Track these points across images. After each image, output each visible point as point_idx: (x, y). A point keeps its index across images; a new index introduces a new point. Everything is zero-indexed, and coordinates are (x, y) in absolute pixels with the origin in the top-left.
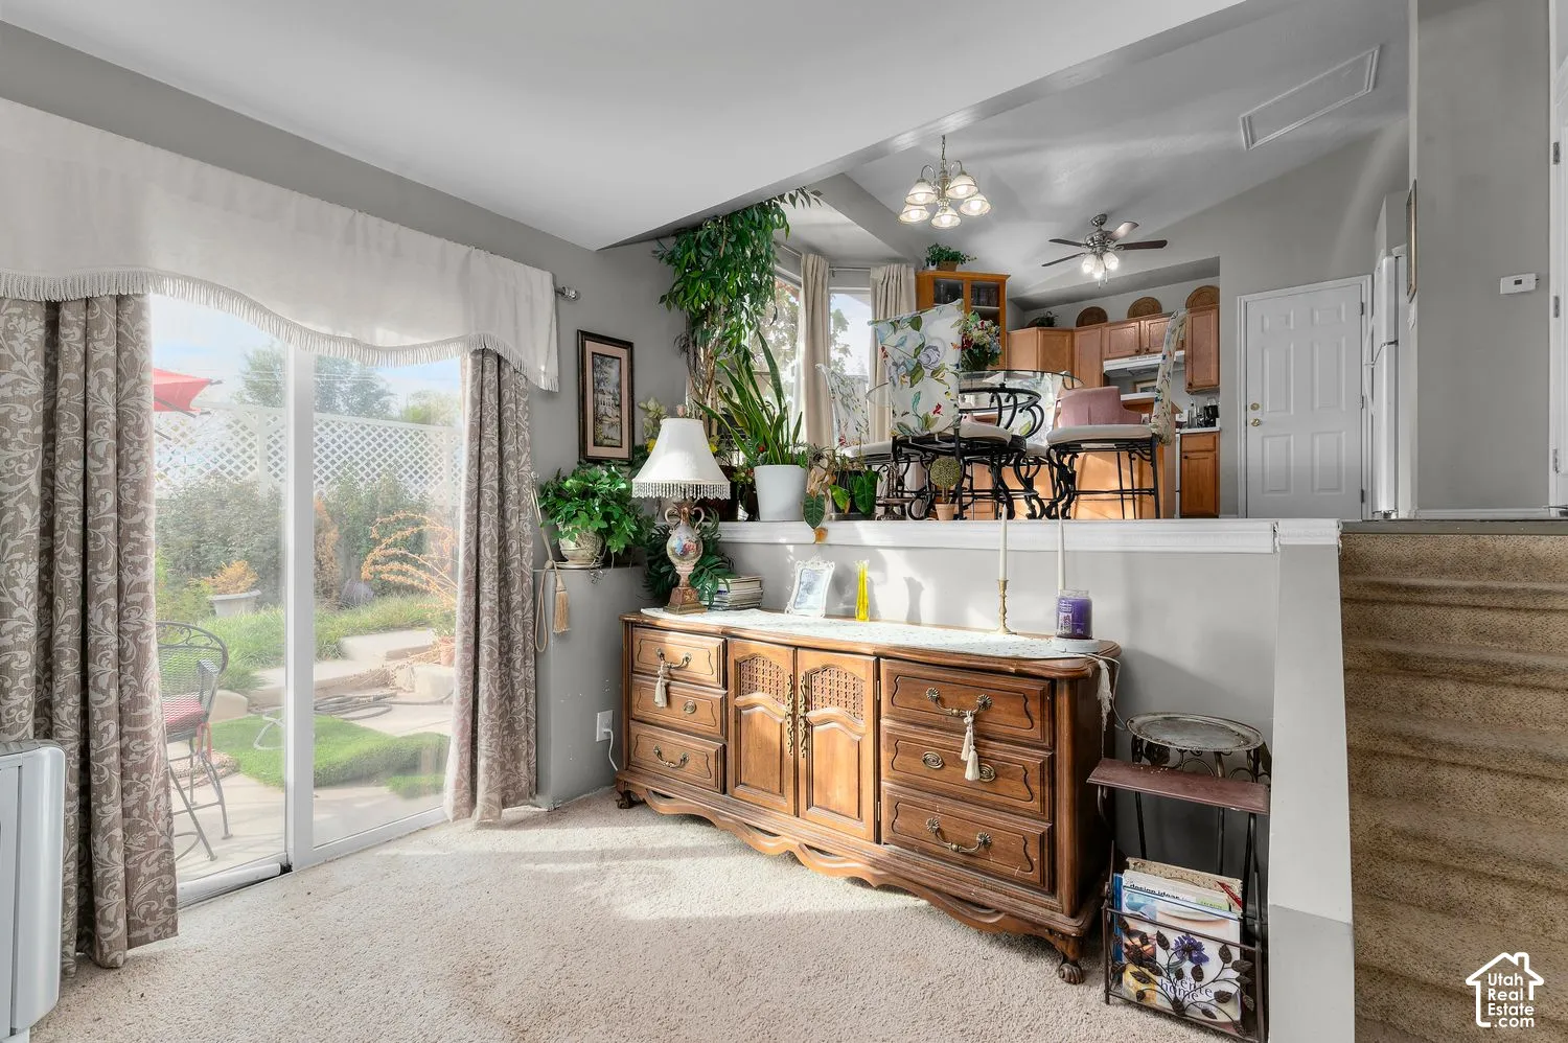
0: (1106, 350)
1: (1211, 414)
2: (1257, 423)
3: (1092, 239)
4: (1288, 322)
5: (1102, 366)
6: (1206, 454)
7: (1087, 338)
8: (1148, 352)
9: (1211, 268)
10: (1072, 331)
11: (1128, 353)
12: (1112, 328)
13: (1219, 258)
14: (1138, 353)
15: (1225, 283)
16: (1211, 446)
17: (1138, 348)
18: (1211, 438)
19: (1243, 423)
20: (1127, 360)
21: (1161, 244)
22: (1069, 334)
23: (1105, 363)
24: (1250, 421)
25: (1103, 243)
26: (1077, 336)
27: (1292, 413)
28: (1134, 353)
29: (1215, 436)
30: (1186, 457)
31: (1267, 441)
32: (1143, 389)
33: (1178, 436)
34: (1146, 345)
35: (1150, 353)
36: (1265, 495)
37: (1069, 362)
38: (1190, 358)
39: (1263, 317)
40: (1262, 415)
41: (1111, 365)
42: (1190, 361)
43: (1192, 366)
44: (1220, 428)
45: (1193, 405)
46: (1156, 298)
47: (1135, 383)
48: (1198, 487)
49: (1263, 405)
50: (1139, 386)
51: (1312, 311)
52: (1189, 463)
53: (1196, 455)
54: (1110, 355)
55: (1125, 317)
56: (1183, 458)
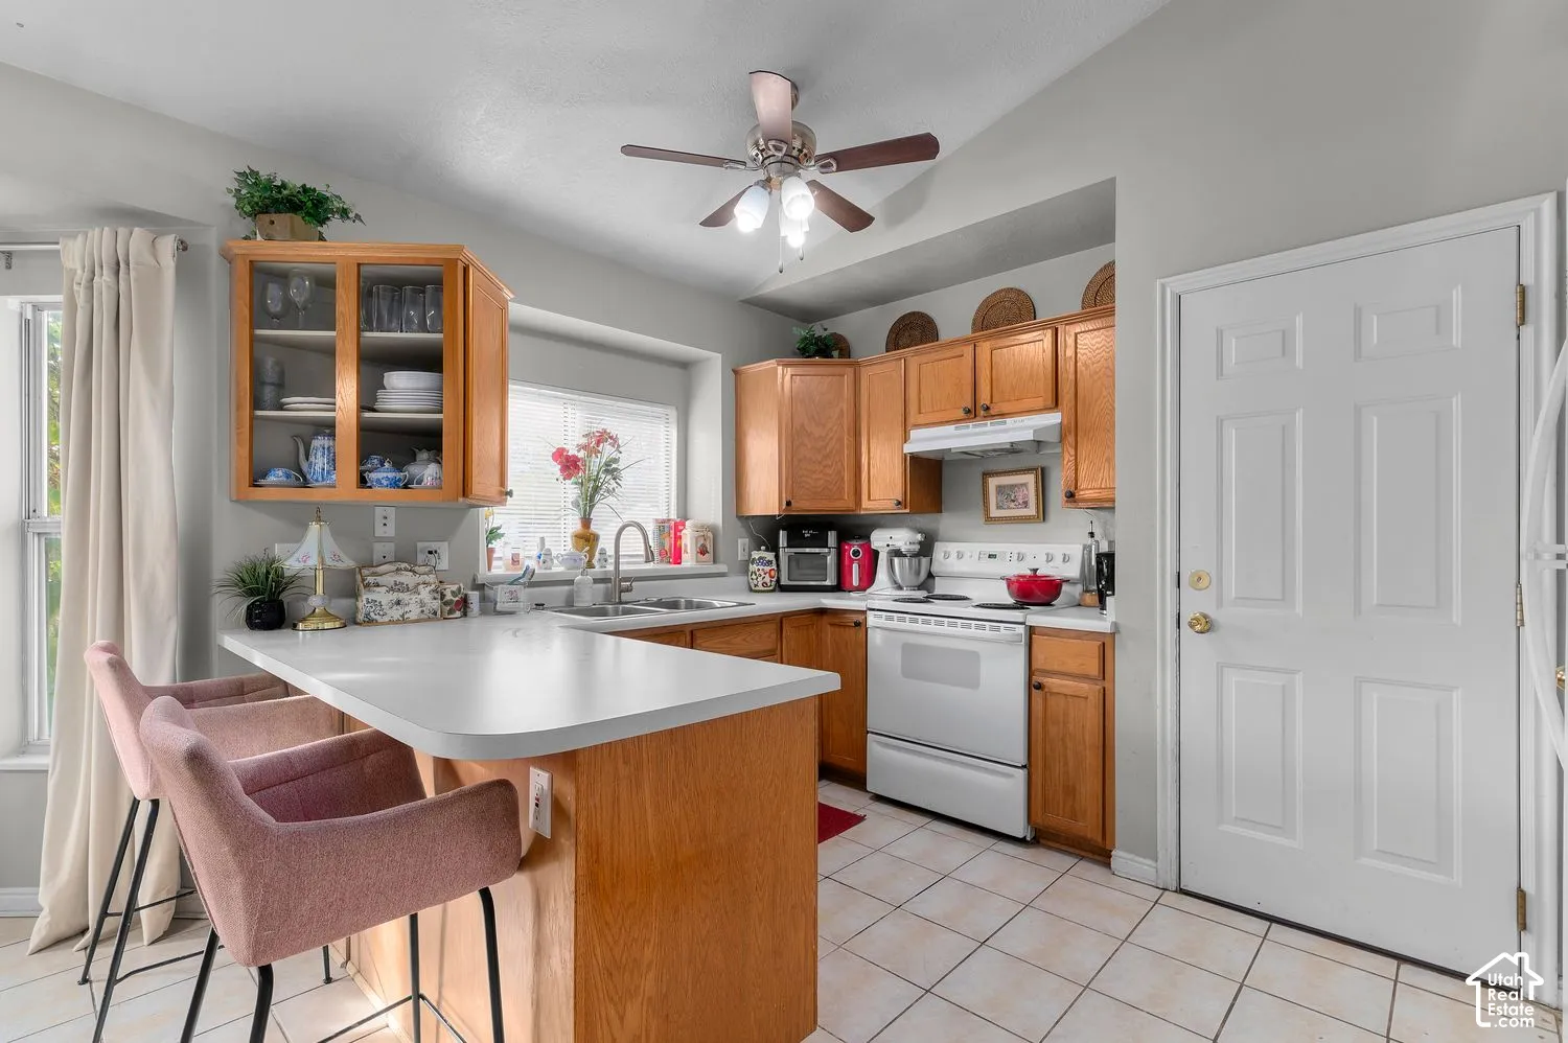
0: (913, 408)
1: (1103, 575)
2: (1206, 625)
4: (1286, 349)
5: (907, 437)
6: (1085, 686)
7: (881, 382)
8: (988, 413)
10: (855, 364)
11: (953, 415)
12: (926, 357)
13: (1115, 179)
14: (971, 414)
16: (1093, 669)
17: (970, 405)
18: (1097, 645)
19: (1171, 622)
20: (950, 429)
23: (913, 434)
24: (1187, 618)
26: (871, 372)
27: (1299, 610)
28: (961, 414)
29: (1105, 646)
30: (1040, 687)
31: (1233, 678)
32: (1000, 489)
33: (1021, 629)
34: (984, 399)
35: (993, 416)
36: (1224, 827)
37: (849, 430)
38: (1071, 432)
39: (1220, 333)
40: (1220, 603)
41: (927, 440)
42: (1071, 439)
43: (1073, 452)
44: (1115, 625)
45: (1092, 535)
46: (1019, 292)
47: (986, 475)
48: (1066, 764)
49: (1220, 580)
50: (993, 482)
51: (1358, 313)
52: (1045, 700)
53: (1062, 686)
54: (921, 419)
55: (967, 332)
56: (1034, 686)
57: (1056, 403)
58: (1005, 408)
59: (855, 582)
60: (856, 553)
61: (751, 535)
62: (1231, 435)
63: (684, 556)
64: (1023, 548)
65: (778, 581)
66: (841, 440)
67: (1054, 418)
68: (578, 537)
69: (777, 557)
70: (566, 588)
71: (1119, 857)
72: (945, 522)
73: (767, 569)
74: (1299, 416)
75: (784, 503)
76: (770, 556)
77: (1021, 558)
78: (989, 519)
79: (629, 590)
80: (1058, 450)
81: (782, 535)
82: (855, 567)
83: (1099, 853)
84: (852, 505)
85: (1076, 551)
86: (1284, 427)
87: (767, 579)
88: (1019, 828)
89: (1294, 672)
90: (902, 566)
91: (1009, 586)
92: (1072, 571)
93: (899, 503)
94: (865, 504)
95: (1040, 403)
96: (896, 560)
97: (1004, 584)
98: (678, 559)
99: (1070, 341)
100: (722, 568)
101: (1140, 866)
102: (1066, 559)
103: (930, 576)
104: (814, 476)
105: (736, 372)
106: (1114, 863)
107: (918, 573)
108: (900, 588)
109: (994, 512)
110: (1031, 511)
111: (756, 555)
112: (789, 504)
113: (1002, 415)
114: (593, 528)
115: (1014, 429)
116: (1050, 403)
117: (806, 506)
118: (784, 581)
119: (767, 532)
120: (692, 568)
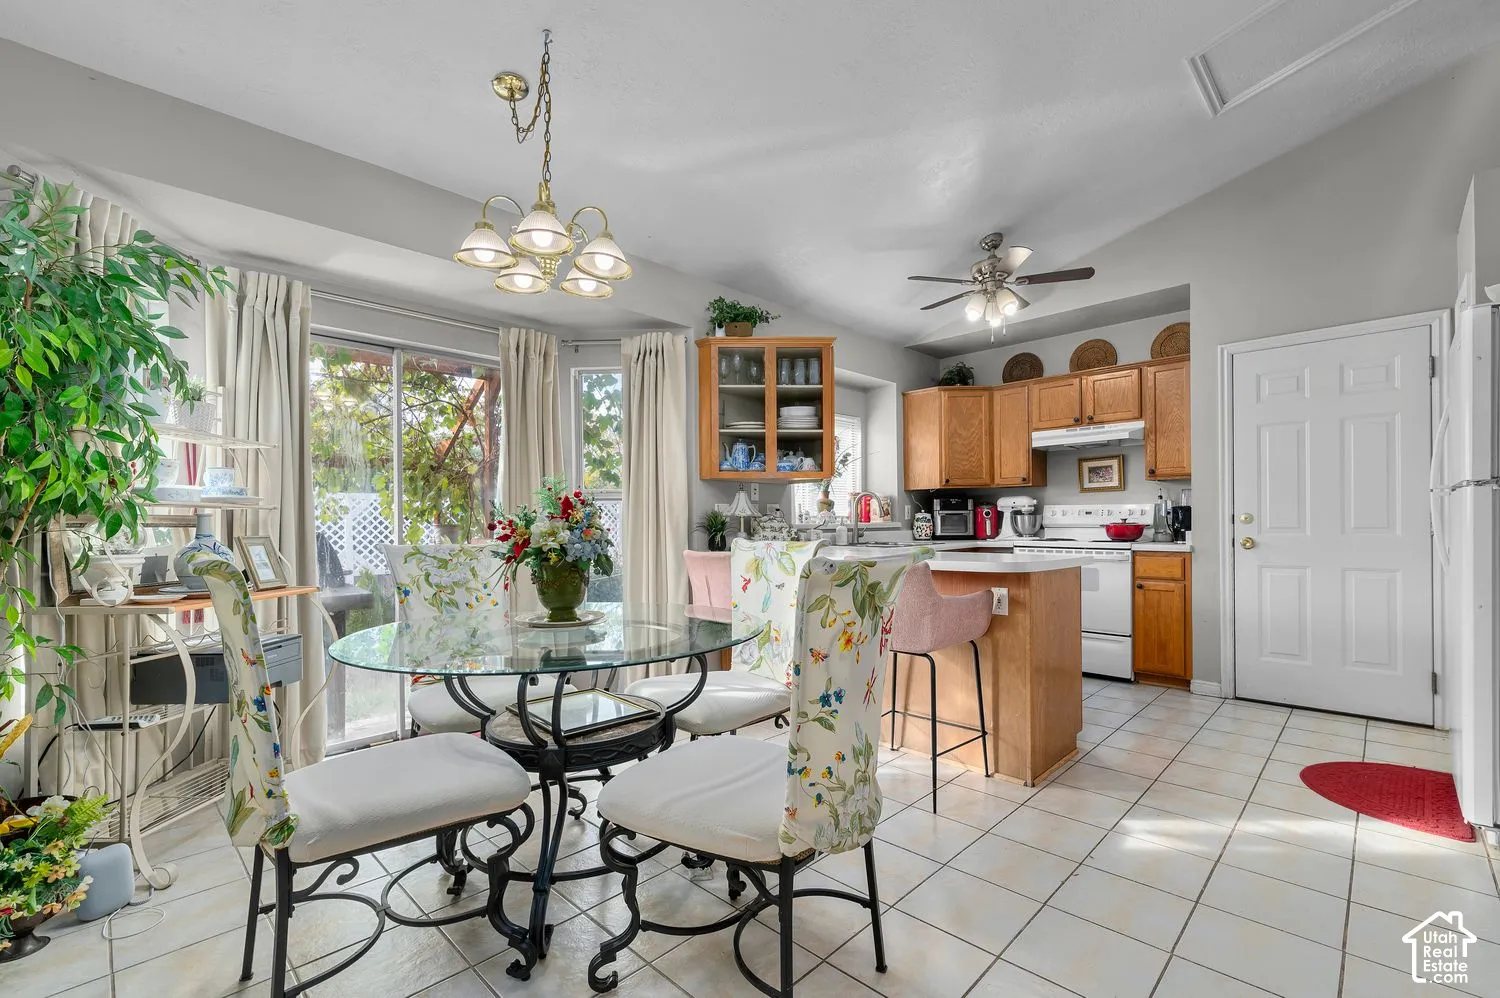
0: (1035, 418)
1: (1180, 521)
2: (1251, 544)
3: (980, 271)
4: (1300, 387)
5: (1030, 437)
6: (1172, 585)
7: (1010, 401)
8: (1091, 421)
9: (1179, 299)
10: (990, 389)
11: (1065, 422)
12: (1045, 385)
13: (1189, 285)
14: (1078, 422)
15: (1200, 322)
16: (1178, 573)
17: (1078, 416)
18: (1178, 560)
19: (1228, 544)
20: (1063, 432)
21: (1087, 273)
22: (986, 393)
23: (1035, 435)
24: (1239, 541)
25: (995, 279)
26: (997, 396)
27: (1308, 533)
28: (1072, 422)
29: (1185, 559)
30: (1141, 587)
31: (1267, 574)
32: (1092, 470)
33: (1129, 553)
34: (1089, 411)
35: (1095, 423)
36: (1264, 659)
37: (986, 432)
38: (1152, 432)
39: (1258, 377)
40: (1259, 532)
41: (1042, 439)
42: (1152, 437)
43: (1154, 445)
44: (1192, 547)
45: (1161, 497)
46: (1105, 342)
47: (1081, 461)
48: (1159, 633)
49: (1260, 516)
50: (1086, 465)
51: (1342, 368)
52: (1145, 595)
53: (1155, 585)
54: (1041, 425)
55: (1066, 370)
56: (1137, 586)
57: (1140, 417)
58: (1105, 417)
59: (989, 533)
60: (988, 513)
61: (912, 503)
62: (1266, 435)
63: (872, 516)
64: (1111, 507)
65: (934, 533)
66: (980, 439)
67: (1140, 424)
68: (823, 503)
69: (933, 517)
70: (830, 534)
71: (1196, 684)
72: (1050, 492)
73: (928, 524)
74: (1307, 425)
75: (944, 481)
76: (929, 516)
77: (1110, 513)
78: (1084, 490)
79: (861, 536)
80: (1143, 443)
81: (937, 504)
82: (988, 522)
83: (1182, 682)
84: (988, 482)
85: (1149, 508)
86: (1298, 432)
87: (928, 532)
88: (1128, 674)
89: (1305, 568)
90: (1023, 521)
91: (1108, 531)
92: (1148, 520)
93: (1024, 479)
94: (998, 480)
95: (1129, 415)
96: (1019, 517)
97: (1104, 530)
98: (868, 519)
99: (1151, 377)
100: (899, 525)
101: (1211, 687)
102: (1143, 513)
103: (1042, 527)
104: (964, 463)
105: (904, 395)
106: (1192, 687)
107: (1034, 526)
108: (1021, 535)
109: (1087, 485)
110: (1115, 483)
111: (919, 515)
112: (947, 481)
113: (1102, 422)
114: (831, 497)
115: (1111, 432)
116: (1137, 415)
117: (958, 483)
118: (939, 533)
119: (924, 500)
120: (880, 524)
